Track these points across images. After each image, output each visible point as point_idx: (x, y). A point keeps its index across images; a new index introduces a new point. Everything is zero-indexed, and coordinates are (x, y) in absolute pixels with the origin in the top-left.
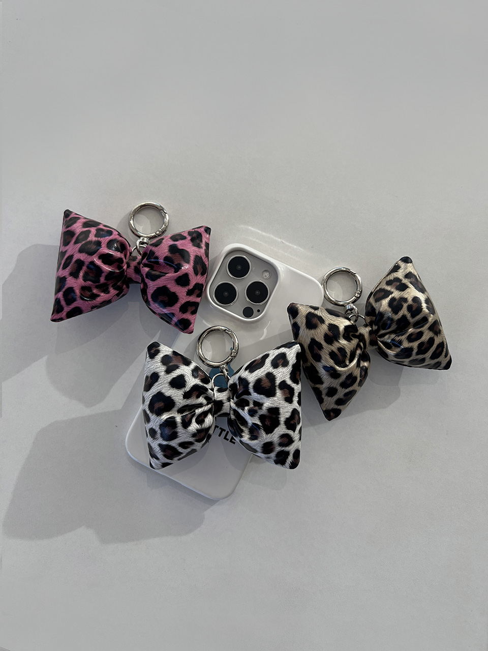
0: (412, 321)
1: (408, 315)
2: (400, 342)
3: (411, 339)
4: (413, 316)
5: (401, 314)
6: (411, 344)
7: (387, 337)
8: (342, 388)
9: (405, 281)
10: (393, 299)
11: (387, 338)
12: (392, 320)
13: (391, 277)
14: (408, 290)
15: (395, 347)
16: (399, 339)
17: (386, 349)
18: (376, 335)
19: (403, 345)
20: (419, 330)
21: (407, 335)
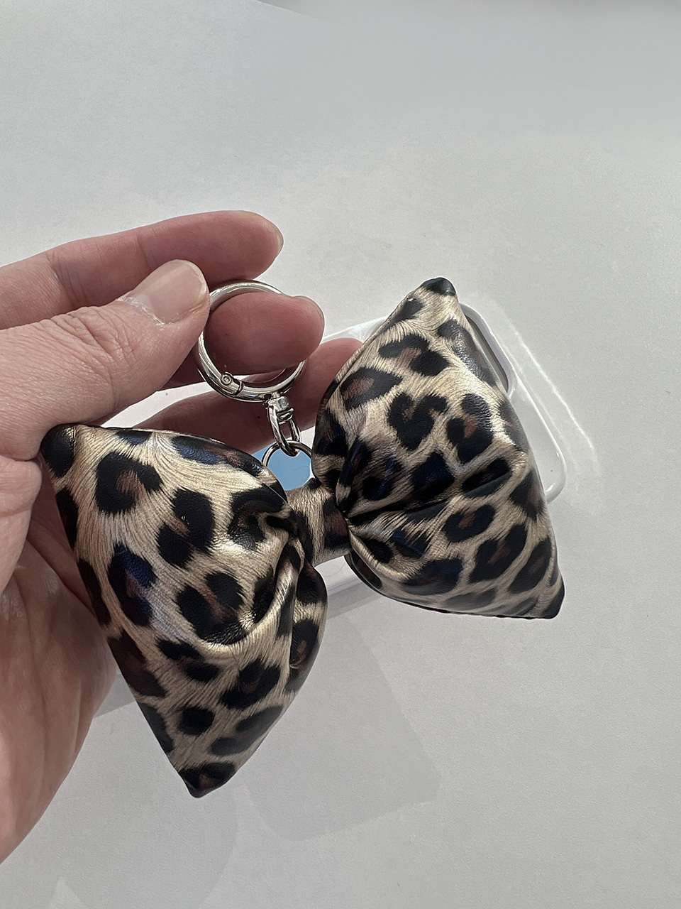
0: (459, 470)
1: (451, 454)
2: (422, 543)
3: (457, 529)
4: (465, 456)
5: (426, 448)
6: (456, 548)
7: (378, 523)
8: (229, 708)
9: (440, 346)
10: (402, 401)
11: (380, 528)
12: (397, 467)
13: (397, 334)
14: (447, 373)
15: (404, 555)
16: (419, 532)
17: (376, 562)
18: (345, 516)
19: (432, 550)
20: (481, 502)
21: (445, 516)
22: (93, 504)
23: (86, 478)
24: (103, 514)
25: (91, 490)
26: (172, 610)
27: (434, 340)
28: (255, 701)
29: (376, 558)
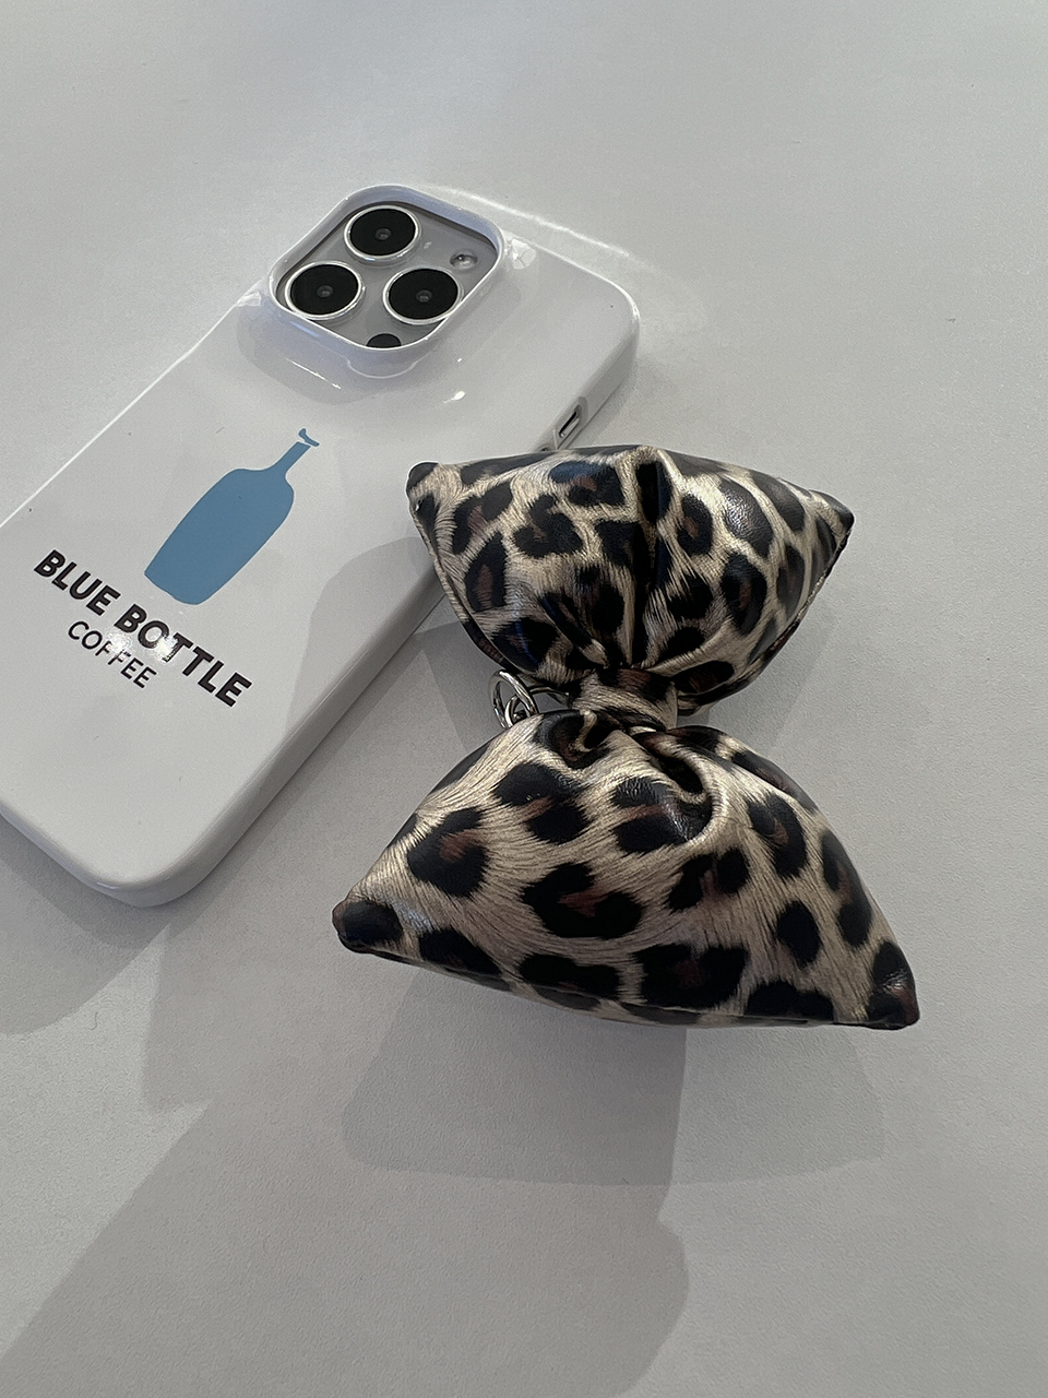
0: (630, 512)
1: (608, 512)
2: (696, 584)
3: (696, 543)
4: (616, 498)
5: (586, 532)
6: (718, 552)
7: (652, 628)
8: (797, 875)
9: (482, 487)
10: (523, 537)
12: (594, 572)
13: (445, 526)
14: (516, 488)
15: (703, 614)
16: (682, 581)
17: (697, 650)
18: (627, 666)
19: (708, 576)
20: (676, 503)
21: (675, 546)
22: (457, 904)
23: (421, 897)
24: (474, 894)
25: (437, 897)
26: (635, 864)
27: (473, 490)
28: (803, 844)
29: (692, 650)
